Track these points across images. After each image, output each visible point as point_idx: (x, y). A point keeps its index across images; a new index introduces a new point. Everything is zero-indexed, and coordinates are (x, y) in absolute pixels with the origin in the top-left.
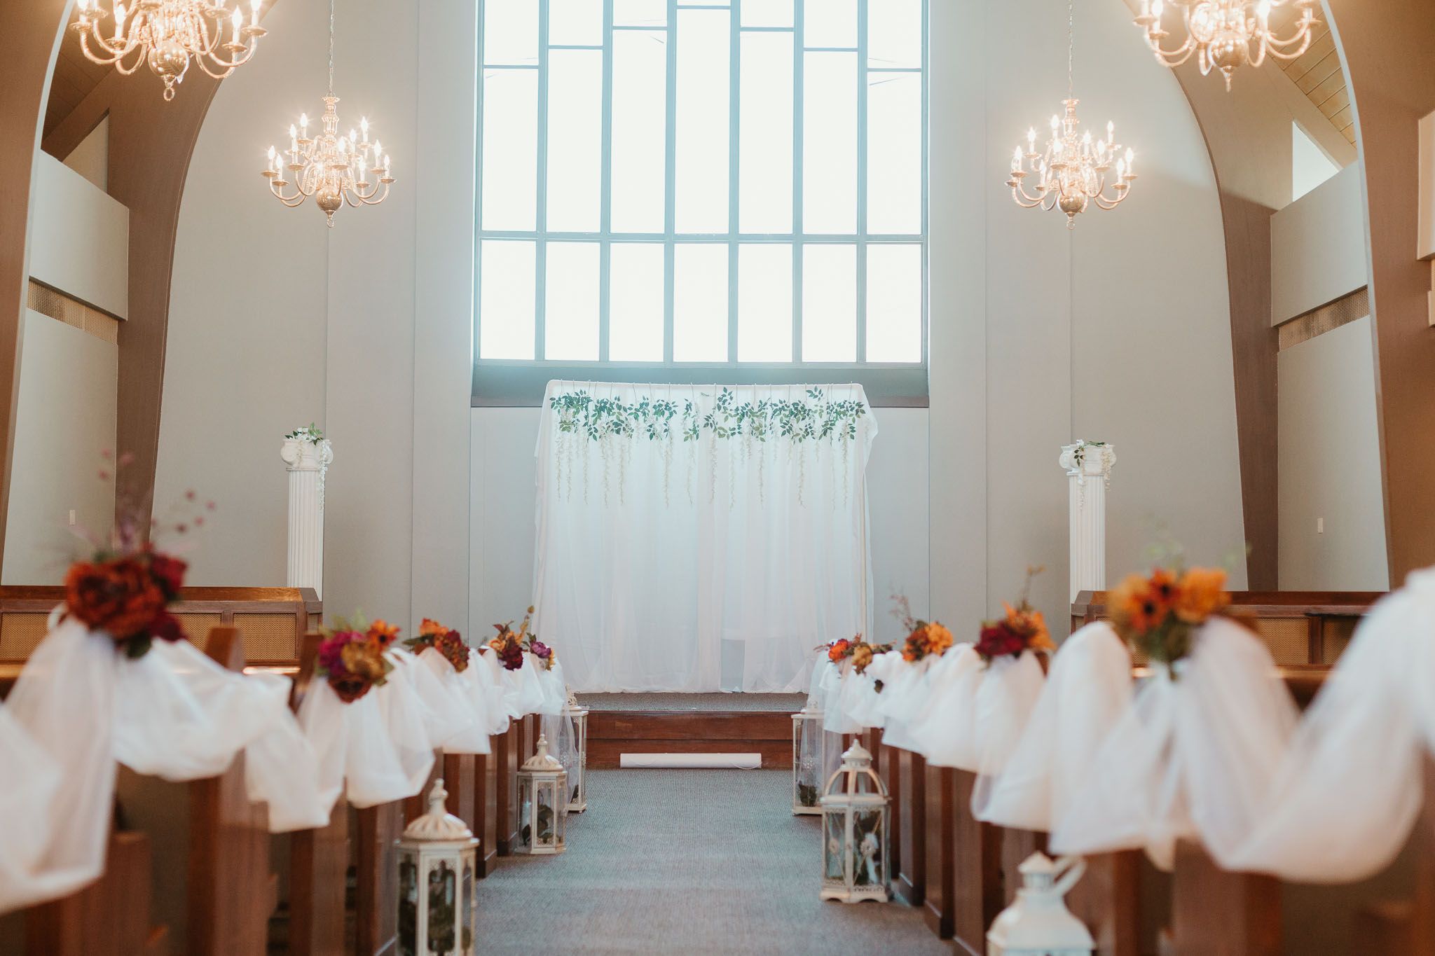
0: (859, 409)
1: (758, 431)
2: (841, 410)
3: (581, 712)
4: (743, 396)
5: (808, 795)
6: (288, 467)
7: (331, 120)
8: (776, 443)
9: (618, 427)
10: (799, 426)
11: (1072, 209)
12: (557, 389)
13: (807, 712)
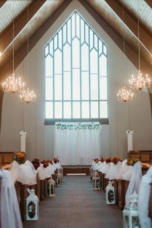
0: (99, 125)
1: (85, 128)
2: (96, 125)
3: (62, 168)
4: (83, 124)
5: (91, 179)
6: (21, 135)
7: (28, 91)
8: (87, 130)
9: (65, 128)
10: (90, 128)
11: (125, 101)
12: (57, 123)
13: (91, 168)
